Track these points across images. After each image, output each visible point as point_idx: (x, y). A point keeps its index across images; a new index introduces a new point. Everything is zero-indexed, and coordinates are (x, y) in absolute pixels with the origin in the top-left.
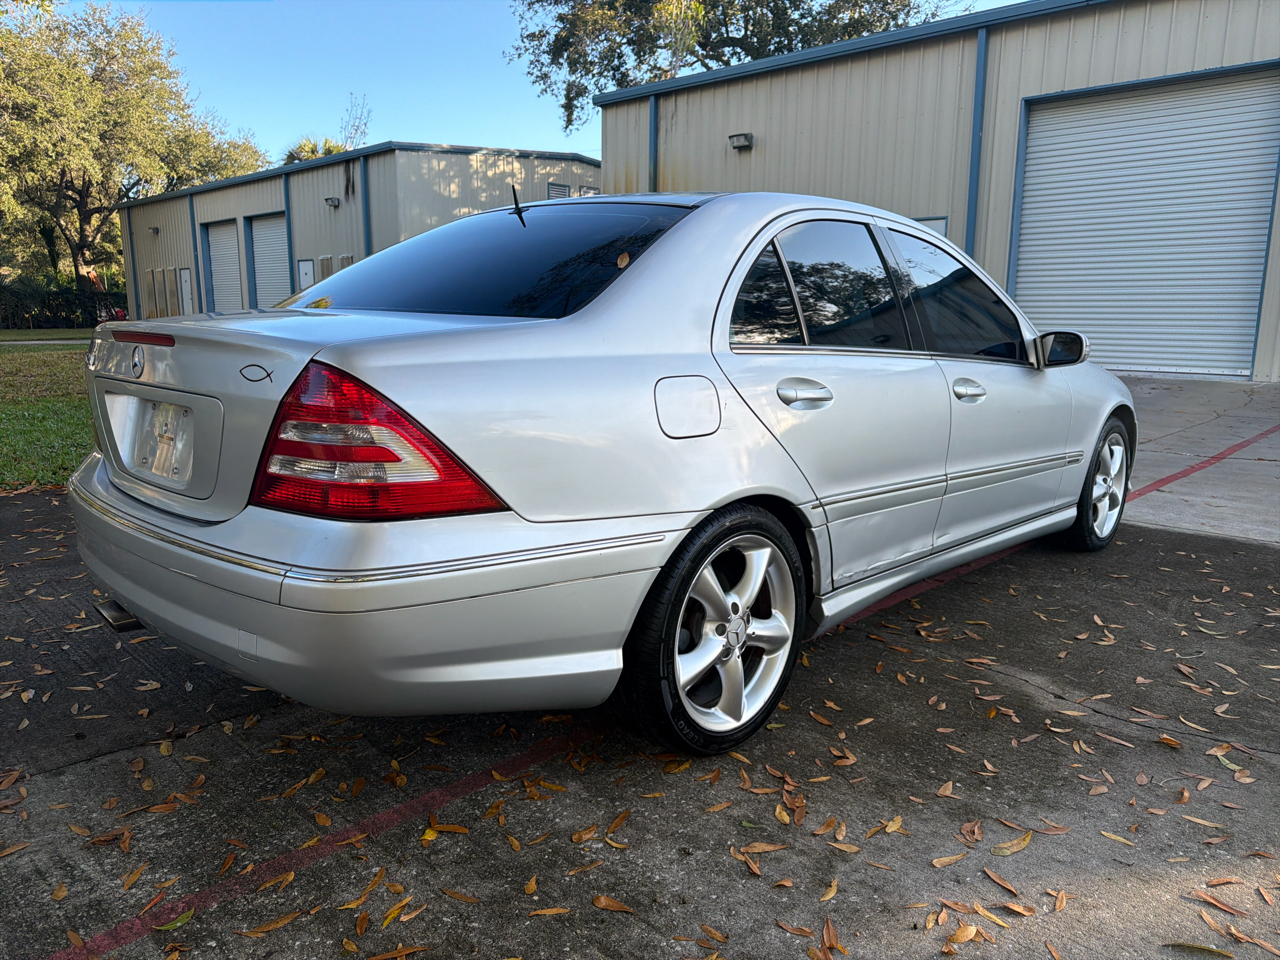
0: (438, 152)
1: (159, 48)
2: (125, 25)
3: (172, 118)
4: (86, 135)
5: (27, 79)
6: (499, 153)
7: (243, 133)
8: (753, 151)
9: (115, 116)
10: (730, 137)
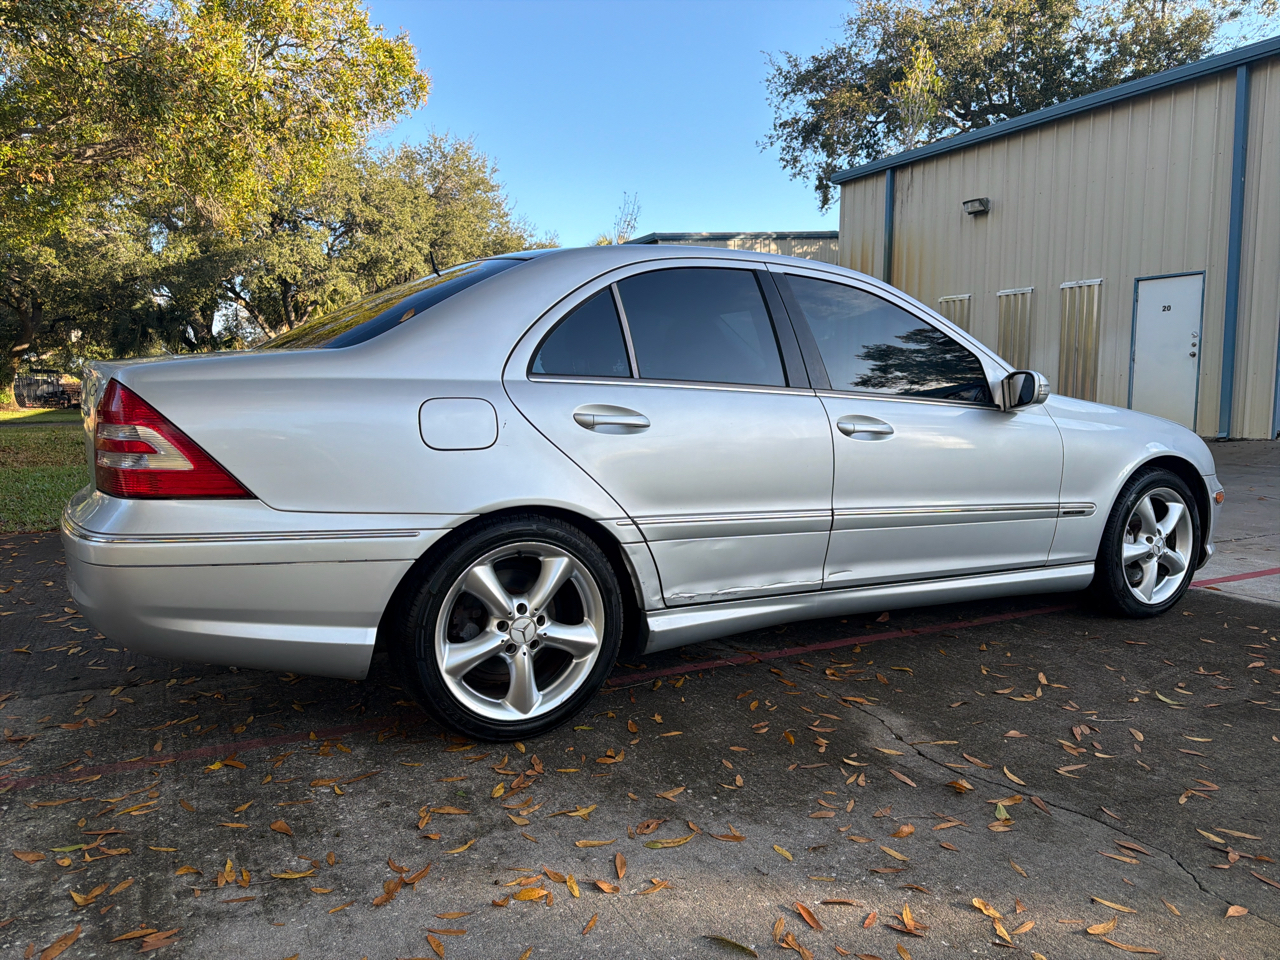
0: (698, 240)
1: (484, 167)
2: (457, 149)
3: (493, 225)
4: (419, 244)
5: (377, 201)
6: (756, 236)
7: (549, 235)
8: (990, 215)
9: (443, 227)
10: (964, 203)
